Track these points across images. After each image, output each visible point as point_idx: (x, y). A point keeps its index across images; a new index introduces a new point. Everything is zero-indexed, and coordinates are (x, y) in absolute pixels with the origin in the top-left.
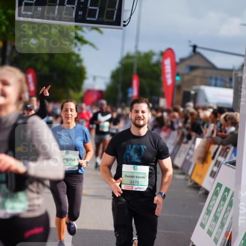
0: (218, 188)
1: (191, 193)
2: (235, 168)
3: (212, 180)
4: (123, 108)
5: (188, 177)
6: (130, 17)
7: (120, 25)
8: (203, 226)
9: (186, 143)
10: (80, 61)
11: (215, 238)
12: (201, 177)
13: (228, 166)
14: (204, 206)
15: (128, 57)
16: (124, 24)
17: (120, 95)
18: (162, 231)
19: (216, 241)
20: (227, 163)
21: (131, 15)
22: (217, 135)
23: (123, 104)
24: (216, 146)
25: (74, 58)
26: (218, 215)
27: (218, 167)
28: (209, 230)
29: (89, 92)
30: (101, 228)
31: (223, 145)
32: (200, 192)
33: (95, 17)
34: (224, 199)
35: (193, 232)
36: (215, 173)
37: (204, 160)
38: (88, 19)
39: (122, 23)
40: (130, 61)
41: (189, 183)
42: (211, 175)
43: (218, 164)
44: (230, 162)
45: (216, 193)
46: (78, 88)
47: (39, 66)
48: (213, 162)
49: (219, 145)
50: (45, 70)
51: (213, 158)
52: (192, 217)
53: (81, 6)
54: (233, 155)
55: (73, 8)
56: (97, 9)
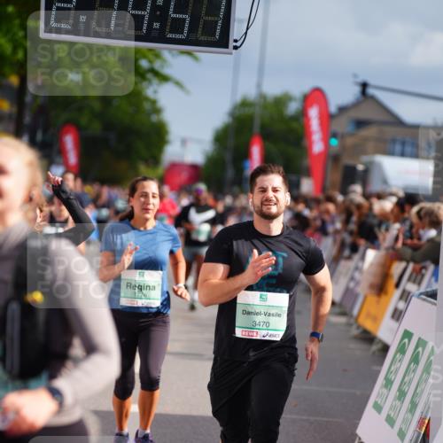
0: (406, 340)
1: (358, 349)
2: (435, 304)
3: (394, 324)
4: (235, 197)
5: (352, 321)
6: (246, 33)
7: (227, 47)
8: (378, 408)
9: (349, 258)
10: (158, 111)
11: (401, 429)
12: (376, 319)
13: (424, 300)
14: (379, 372)
15: (245, 104)
16: (235, 44)
17: (230, 173)
18: (304, 418)
19: (402, 435)
20: (421, 294)
21: (248, 29)
22: (404, 244)
23: (236, 189)
24: (403, 264)
25: (147, 106)
26: (405, 388)
27: (406, 301)
28: (388, 416)
29: (174, 167)
30: (195, 413)
31: (415, 262)
32: (375, 347)
33: (182, 33)
34: (415, 359)
35: (360, 419)
36: (401, 312)
37: (380, 288)
38: (170, 36)
39: (232, 44)
40: (247, 111)
41: (355, 332)
42: (393, 317)
43: (406, 296)
44: (427, 292)
45: (402, 349)
46: (154, 160)
47: (84, 121)
48: (397, 293)
49: (408, 262)
50: (96, 128)
51: (397, 285)
52: (358, 393)
53: (158, 13)
54: (433, 280)
55: (143, 16)
56: (187, 17)
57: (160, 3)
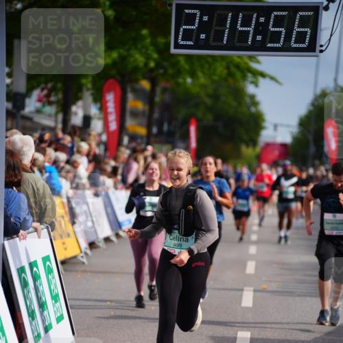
6: (330, 39)
7: (314, 51)
10: (255, 104)
16: (321, 48)
17: (312, 149)
21: (331, 36)
23: (317, 162)
25: (248, 100)
29: (268, 146)
33: (279, 42)
38: (269, 45)
39: (318, 48)
46: (253, 142)
47: (200, 114)
50: (209, 119)
53: (261, 28)
55: (249, 31)
56: (283, 30)
57: (262, 20)
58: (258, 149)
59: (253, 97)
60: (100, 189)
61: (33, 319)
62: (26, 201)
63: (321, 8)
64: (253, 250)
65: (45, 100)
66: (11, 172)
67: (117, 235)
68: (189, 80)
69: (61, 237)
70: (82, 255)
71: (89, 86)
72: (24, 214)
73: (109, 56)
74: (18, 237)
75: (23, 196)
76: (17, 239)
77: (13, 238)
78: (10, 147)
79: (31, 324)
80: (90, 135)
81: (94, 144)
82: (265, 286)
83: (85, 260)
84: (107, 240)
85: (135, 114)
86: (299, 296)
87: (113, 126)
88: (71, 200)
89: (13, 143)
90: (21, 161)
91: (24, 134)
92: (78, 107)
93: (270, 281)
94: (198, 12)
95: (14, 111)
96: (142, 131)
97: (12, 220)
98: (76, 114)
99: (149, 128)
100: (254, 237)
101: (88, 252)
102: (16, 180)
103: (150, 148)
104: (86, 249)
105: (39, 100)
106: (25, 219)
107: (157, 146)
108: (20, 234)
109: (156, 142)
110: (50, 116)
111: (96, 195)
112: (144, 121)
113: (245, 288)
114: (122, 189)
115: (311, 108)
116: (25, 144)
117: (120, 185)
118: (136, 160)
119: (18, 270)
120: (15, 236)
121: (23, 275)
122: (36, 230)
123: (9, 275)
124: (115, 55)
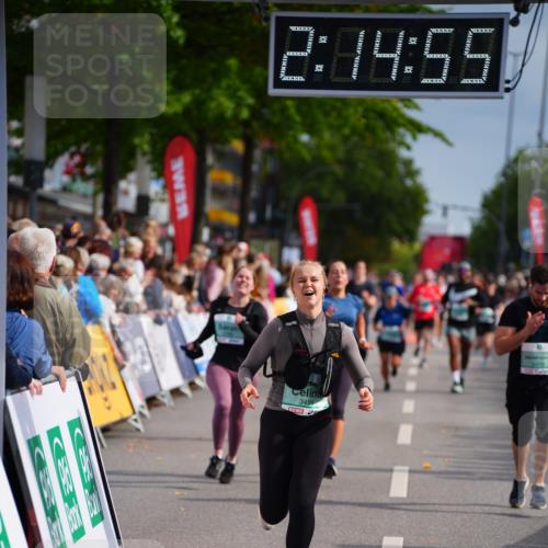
6: (521, 71)
7: (496, 89)
16: (507, 86)
17: (504, 246)
21: (523, 65)
23: (512, 266)
25: (400, 168)
29: (433, 239)
33: (440, 76)
38: (425, 81)
39: (503, 85)
46: (409, 235)
53: (411, 54)
55: (393, 59)
56: (446, 57)
57: (413, 41)
58: (417, 246)
59: (408, 163)
60: (164, 311)
61: (54, 519)
62: (41, 332)
63: (506, 22)
64: (409, 406)
65: (76, 171)
66: (17, 286)
67: (192, 385)
68: (305, 138)
69: (102, 388)
70: (134, 417)
71: (146, 147)
72: (39, 352)
73: (178, 100)
74: (28, 388)
75: (36, 325)
76: (28, 392)
77: (20, 391)
78: (17, 247)
79: (50, 528)
80: (147, 226)
81: (153, 241)
82: (427, 464)
83: (139, 425)
84: (176, 392)
85: (220, 192)
86: (482, 479)
87: (184, 212)
88: (117, 330)
89: (22, 241)
90: (33, 270)
91: (40, 226)
92: (129, 182)
93: (436, 456)
94: (311, 30)
95: (27, 189)
96: (232, 219)
97: (19, 362)
98: (126, 193)
99: (243, 214)
100: (411, 386)
101: (146, 412)
102: (25, 299)
103: (243, 246)
104: (142, 407)
105: (68, 172)
106: (40, 360)
107: (255, 242)
108: (31, 385)
109: (253, 237)
110: (85, 196)
111: (158, 321)
112: (236, 203)
113: (396, 468)
114: (199, 311)
115: (502, 179)
116: (41, 241)
117: (196, 306)
118: (221, 265)
119: (29, 442)
120: (24, 388)
121: (37, 450)
122: (58, 378)
123: (14, 449)
124: (187, 98)
